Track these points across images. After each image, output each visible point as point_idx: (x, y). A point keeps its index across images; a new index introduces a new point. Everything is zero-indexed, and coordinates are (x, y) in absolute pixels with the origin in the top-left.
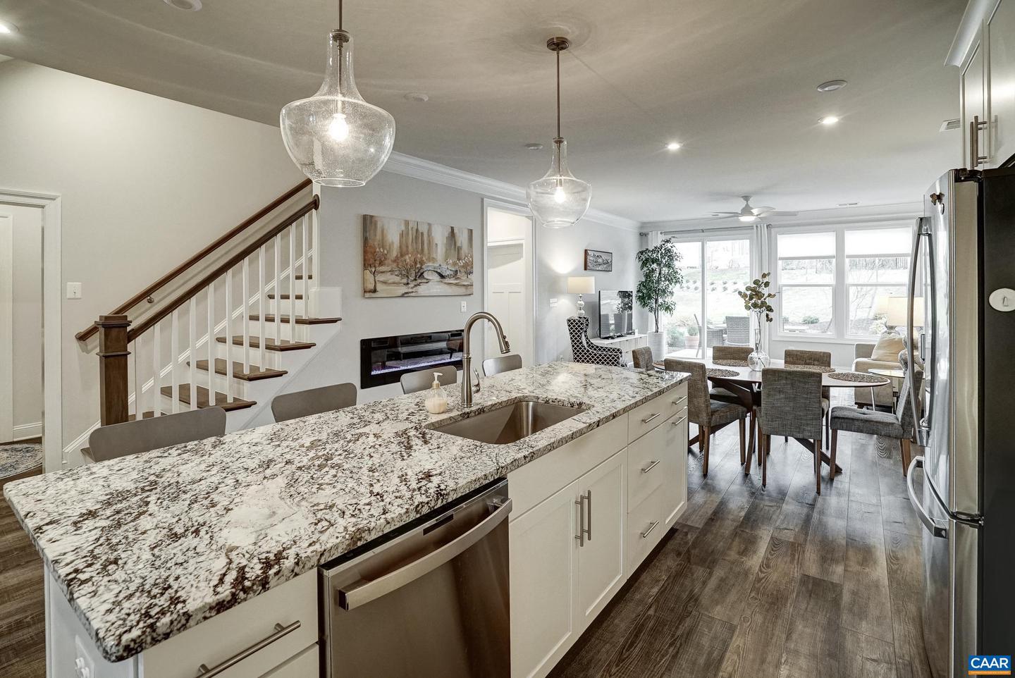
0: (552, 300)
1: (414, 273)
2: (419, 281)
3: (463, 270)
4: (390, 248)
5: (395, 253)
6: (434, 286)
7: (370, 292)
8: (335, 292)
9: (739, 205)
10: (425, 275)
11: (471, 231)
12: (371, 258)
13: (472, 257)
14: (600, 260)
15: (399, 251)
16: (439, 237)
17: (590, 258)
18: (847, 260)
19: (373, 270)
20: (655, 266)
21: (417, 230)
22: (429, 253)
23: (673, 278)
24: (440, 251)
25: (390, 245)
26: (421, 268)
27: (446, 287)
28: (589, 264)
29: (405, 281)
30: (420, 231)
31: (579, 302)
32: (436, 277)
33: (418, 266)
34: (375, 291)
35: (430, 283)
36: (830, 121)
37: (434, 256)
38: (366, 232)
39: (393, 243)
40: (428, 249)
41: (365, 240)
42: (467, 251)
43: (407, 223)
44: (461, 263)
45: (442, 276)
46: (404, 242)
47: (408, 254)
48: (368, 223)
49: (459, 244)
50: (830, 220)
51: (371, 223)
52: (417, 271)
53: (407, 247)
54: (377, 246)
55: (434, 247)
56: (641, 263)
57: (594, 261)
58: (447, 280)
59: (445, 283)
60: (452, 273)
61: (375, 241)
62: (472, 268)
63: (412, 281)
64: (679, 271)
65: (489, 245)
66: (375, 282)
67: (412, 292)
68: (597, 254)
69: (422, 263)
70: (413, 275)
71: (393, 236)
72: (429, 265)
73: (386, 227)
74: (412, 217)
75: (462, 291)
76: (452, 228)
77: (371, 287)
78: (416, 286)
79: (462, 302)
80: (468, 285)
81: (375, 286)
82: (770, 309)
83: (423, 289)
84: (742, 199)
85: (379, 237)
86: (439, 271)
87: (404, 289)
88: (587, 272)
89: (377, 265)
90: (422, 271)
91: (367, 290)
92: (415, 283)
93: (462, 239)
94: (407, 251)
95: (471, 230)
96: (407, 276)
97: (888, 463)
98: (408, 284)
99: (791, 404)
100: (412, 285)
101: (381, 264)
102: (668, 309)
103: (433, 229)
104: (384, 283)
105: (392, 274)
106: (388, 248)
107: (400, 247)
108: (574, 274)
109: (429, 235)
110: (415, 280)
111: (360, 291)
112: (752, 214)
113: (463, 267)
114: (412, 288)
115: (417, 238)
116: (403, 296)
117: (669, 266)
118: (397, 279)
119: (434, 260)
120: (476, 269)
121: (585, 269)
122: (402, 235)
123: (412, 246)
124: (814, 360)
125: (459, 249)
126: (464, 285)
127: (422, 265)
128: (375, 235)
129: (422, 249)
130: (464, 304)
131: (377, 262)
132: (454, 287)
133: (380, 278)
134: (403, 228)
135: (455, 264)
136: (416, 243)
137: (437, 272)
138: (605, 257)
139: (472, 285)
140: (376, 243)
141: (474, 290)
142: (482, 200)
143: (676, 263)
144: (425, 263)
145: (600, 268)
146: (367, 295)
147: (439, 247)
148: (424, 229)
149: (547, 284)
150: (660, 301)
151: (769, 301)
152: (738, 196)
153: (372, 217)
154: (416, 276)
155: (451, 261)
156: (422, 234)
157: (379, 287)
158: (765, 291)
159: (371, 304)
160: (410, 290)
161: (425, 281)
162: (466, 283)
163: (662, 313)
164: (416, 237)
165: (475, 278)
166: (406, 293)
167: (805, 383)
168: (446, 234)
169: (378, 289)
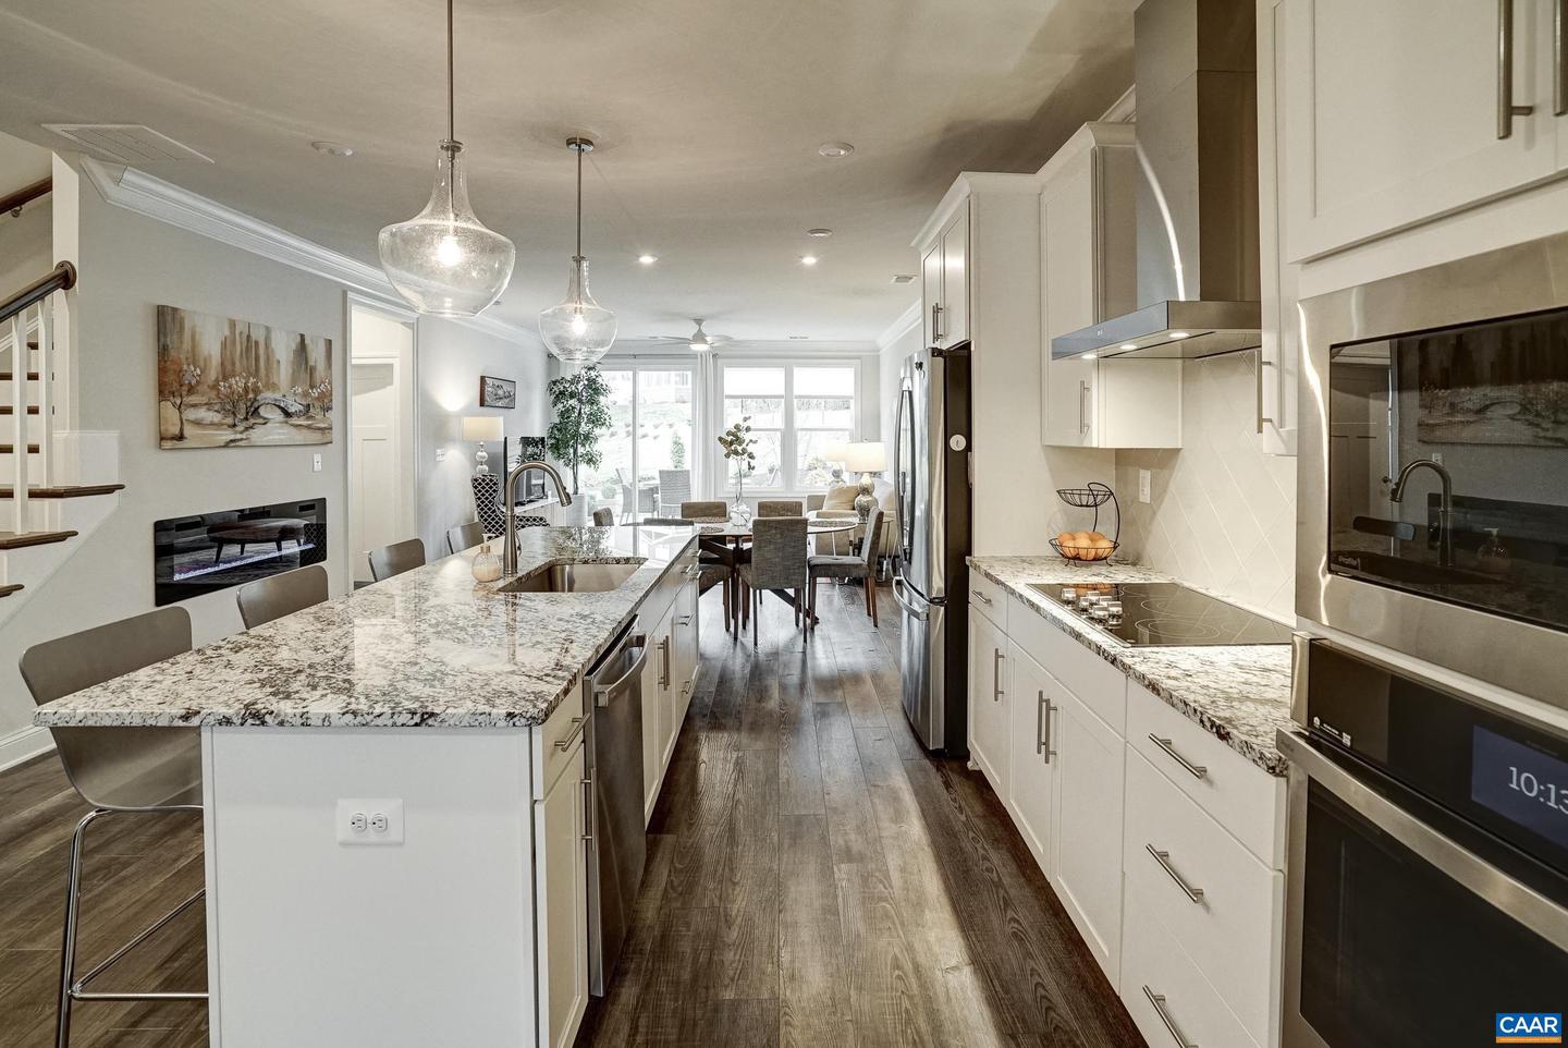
0: (439, 451)
1: (245, 410)
2: (252, 421)
3: (317, 404)
4: (205, 366)
5: (213, 374)
6: (273, 430)
7: (173, 438)
8: (109, 439)
9: (689, 330)
10: (262, 411)
11: (329, 343)
12: (172, 382)
13: (330, 383)
14: (500, 392)
15: (219, 369)
16: (283, 350)
17: (488, 389)
18: (795, 401)
19: (178, 402)
20: (573, 402)
21: (249, 336)
22: (267, 376)
23: (597, 419)
24: (283, 374)
25: (205, 360)
26: (255, 400)
27: (294, 431)
28: (487, 398)
29: (229, 420)
30: (254, 337)
31: (479, 453)
32: (277, 416)
33: (251, 396)
34: (181, 437)
35: (269, 425)
36: (809, 261)
37: (276, 381)
38: (165, 336)
39: (210, 356)
40: (266, 370)
41: (163, 352)
42: (323, 374)
43: (233, 324)
44: (315, 393)
45: (287, 414)
46: (228, 353)
47: (234, 376)
48: (166, 320)
49: (311, 363)
50: (775, 353)
51: (173, 319)
52: (249, 404)
53: (233, 364)
54: (184, 361)
55: (275, 365)
56: (553, 397)
57: (492, 394)
58: (294, 421)
59: (292, 425)
60: (302, 408)
61: (180, 353)
62: (331, 401)
63: (242, 420)
64: (606, 410)
65: (354, 362)
66: (182, 423)
67: (242, 439)
68: (497, 383)
69: (257, 391)
70: (243, 411)
71: (211, 346)
72: (268, 395)
73: (198, 330)
74: (241, 316)
75: (316, 437)
76: (302, 336)
77: (176, 430)
78: (247, 429)
79: (315, 456)
80: (325, 428)
81: (182, 430)
82: (751, 456)
83: (258, 435)
84: (694, 324)
85: (187, 345)
86: (282, 405)
87: (228, 435)
88: (484, 409)
89: (184, 393)
90: (256, 405)
91: (169, 434)
92: (245, 424)
93: (316, 355)
94: (233, 371)
95: (330, 341)
96: (234, 413)
97: (852, 608)
98: (235, 425)
99: (780, 554)
100: (240, 428)
101: (191, 390)
102: (591, 461)
103: (273, 336)
104: (198, 423)
105: (209, 409)
106: (202, 364)
107: (222, 364)
108: (467, 412)
109: (267, 346)
110: (246, 419)
111: (153, 438)
112: (705, 342)
113: (318, 399)
114: (241, 433)
115: (248, 351)
116: (227, 445)
117: (592, 402)
118: (217, 418)
119: (273, 387)
120: (336, 403)
121: (482, 404)
122: (224, 345)
123: (241, 363)
124: (788, 510)
125: (312, 370)
126: (319, 429)
127: (256, 395)
128: (182, 342)
129: (257, 369)
130: (317, 457)
131: (185, 388)
132: (305, 431)
133: (191, 414)
134: (227, 333)
135: (306, 395)
136: (247, 358)
137: (279, 407)
138: (506, 387)
139: (331, 429)
140: (182, 356)
141: (334, 436)
142: (345, 294)
143: (602, 398)
144: (261, 392)
145: (500, 404)
146: (167, 444)
147: (283, 366)
148: (258, 335)
149: (432, 428)
150: (581, 450)
151: (750, 448)
152: (691, 319)
153: (175, 310)
154: (247, 413)
155: (300, 390)
156: (257, 343)
157: (189, 431)
158: (747, 436)
159: (173, 461)
160: (239, 436)
161: (261, 421)
162: (323, 426)
163: (583, 468)
164: (248, 349)
165: (334, 416)
166: (232, 441)
167: (793, 531)
168: (294, 346)
169: (186, 433)
